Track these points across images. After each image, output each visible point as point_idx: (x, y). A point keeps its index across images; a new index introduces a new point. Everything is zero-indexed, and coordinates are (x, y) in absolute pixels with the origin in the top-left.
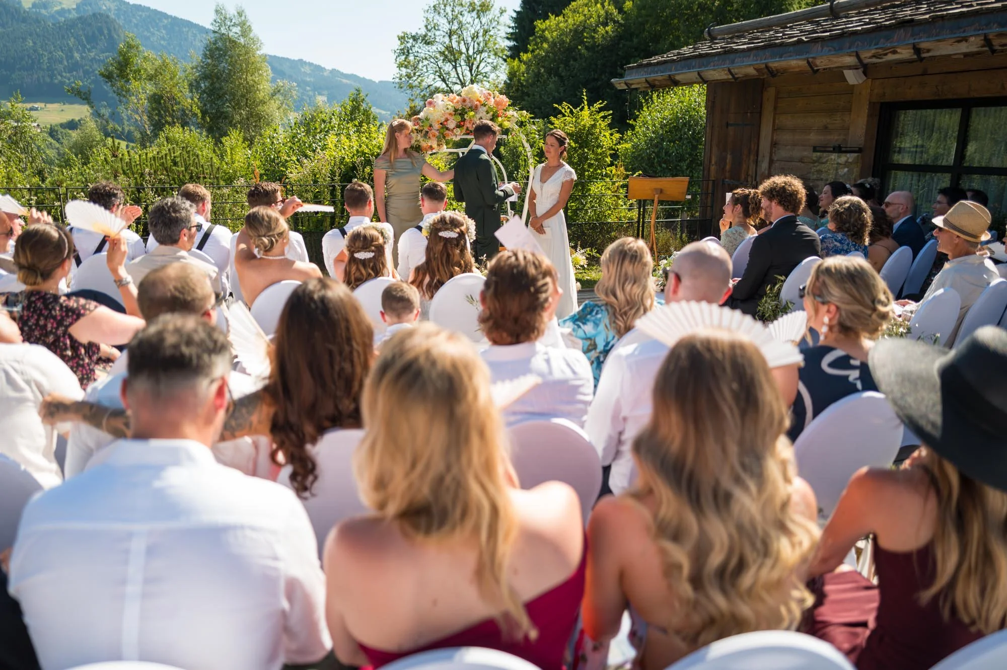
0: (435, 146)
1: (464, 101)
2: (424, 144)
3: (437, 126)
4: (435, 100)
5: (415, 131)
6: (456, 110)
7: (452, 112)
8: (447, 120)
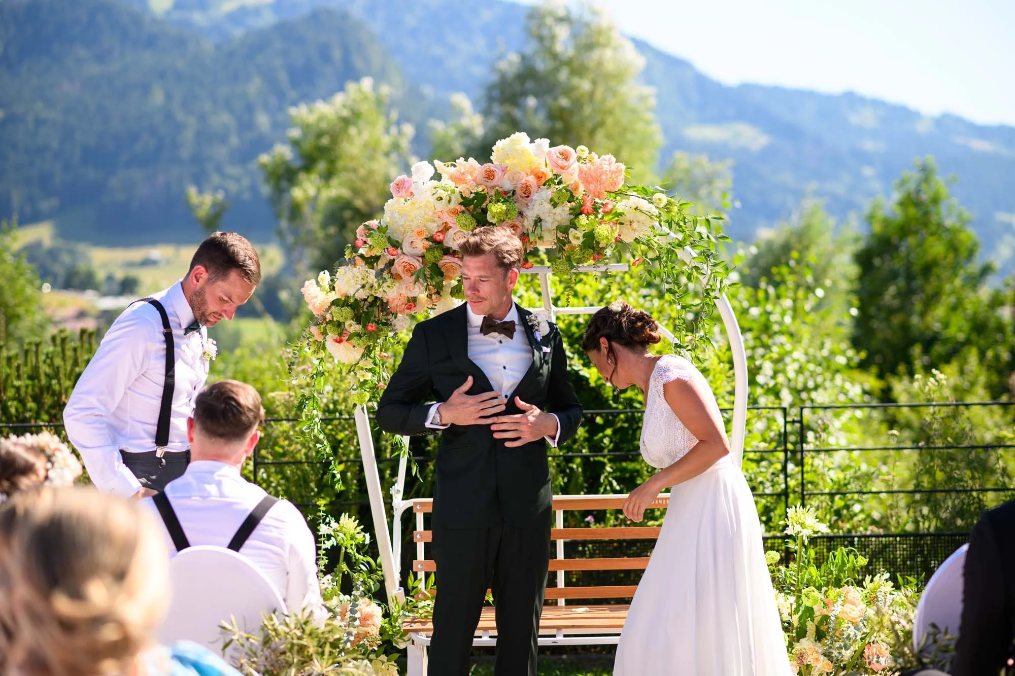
0: (423, 296)
1: (490, 175)
2: (393, 293)
3: (421, 245)
4: (414, 178)
5: (359, 261)
6: (465, 202)
7: (453, 205)
8: (446, 228)
